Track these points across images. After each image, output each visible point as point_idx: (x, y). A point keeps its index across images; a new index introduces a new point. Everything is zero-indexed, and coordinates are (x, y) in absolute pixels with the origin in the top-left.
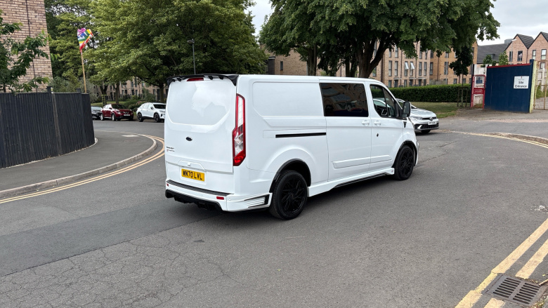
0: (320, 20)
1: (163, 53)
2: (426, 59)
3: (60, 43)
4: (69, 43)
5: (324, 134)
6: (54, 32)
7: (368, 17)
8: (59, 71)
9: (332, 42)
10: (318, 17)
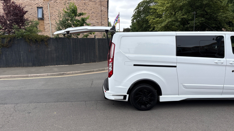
1: (179, 20)
5: (176, 67)
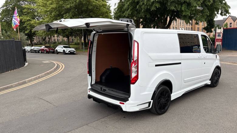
0: (142, 5)
2: (189, 26)
3: (24, 18)
4: (28, 18)
5: (180, 63)
6: (22, 13)
7: (166, 4)
8: (24, 31)
9: (148, 16)
10: (141, 3)
